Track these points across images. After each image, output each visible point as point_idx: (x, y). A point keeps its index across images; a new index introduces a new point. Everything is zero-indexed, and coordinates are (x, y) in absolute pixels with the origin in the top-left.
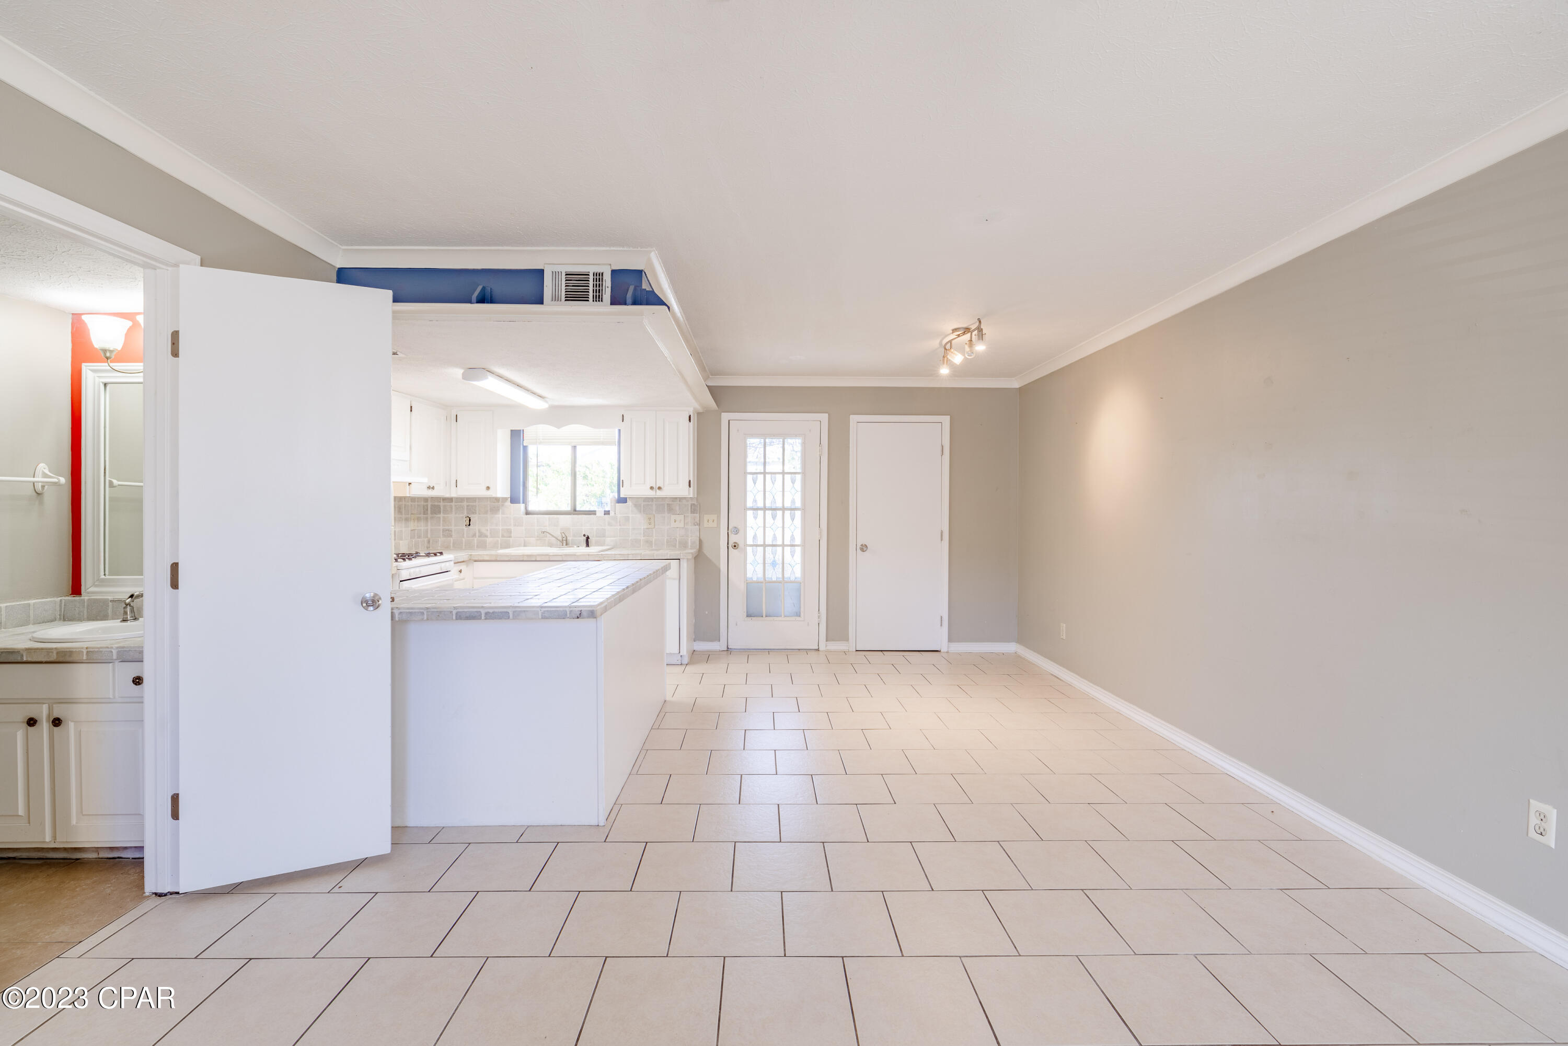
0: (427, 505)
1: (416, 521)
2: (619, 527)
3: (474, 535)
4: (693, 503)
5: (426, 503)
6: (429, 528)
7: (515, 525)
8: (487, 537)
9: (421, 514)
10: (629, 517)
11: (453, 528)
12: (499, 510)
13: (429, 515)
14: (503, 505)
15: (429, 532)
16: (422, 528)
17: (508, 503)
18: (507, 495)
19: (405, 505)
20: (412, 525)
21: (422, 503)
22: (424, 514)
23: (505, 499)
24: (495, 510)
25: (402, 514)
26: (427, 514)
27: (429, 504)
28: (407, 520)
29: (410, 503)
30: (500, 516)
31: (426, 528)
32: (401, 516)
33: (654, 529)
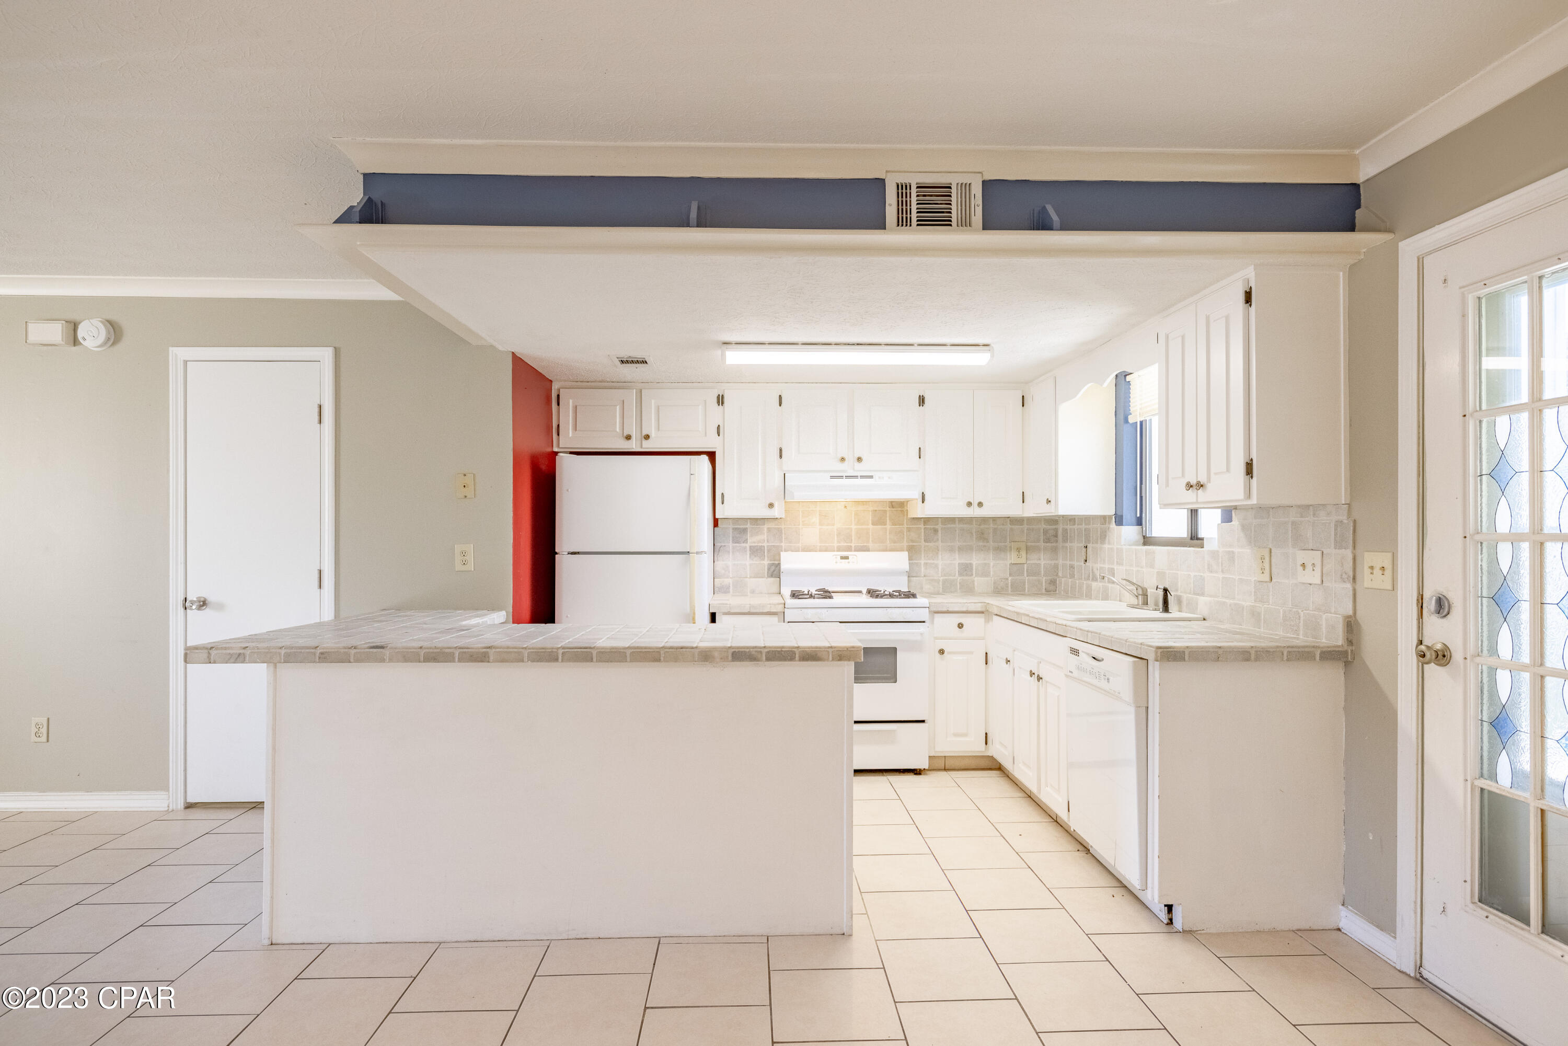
0: (1056, 530)
1: (1023, 553)
2: (1221, 576)
3: (1088, 579)
4: (1340, 518)
5: (1054, 527)
6: (1061, 562)
7: (1118, 563)
8: (1096, 580)
9: (1038, 541)
10: (1233, 552)
11: (1076, 563)
12: (1106, 536)
13: (1060, 544)
14: (1109, 528)
15: (1060, 568)
16: (1042, 562)
17: (1113, 525)
18: (1111, 511)
19: (995, 530)
20: (1012, 558)
21: (1043, 526)
22: (1047, 540)
23: (1110, 517)
24: (1103, 536)
25: (988, 542)
26: (1057, 541)
27: (1060, 527)
28: (999, 550)
29: (1009, 526)
30: (1106, 546)
31: (1053, 562)
32: (985, 544)
33: (1271, 584)
